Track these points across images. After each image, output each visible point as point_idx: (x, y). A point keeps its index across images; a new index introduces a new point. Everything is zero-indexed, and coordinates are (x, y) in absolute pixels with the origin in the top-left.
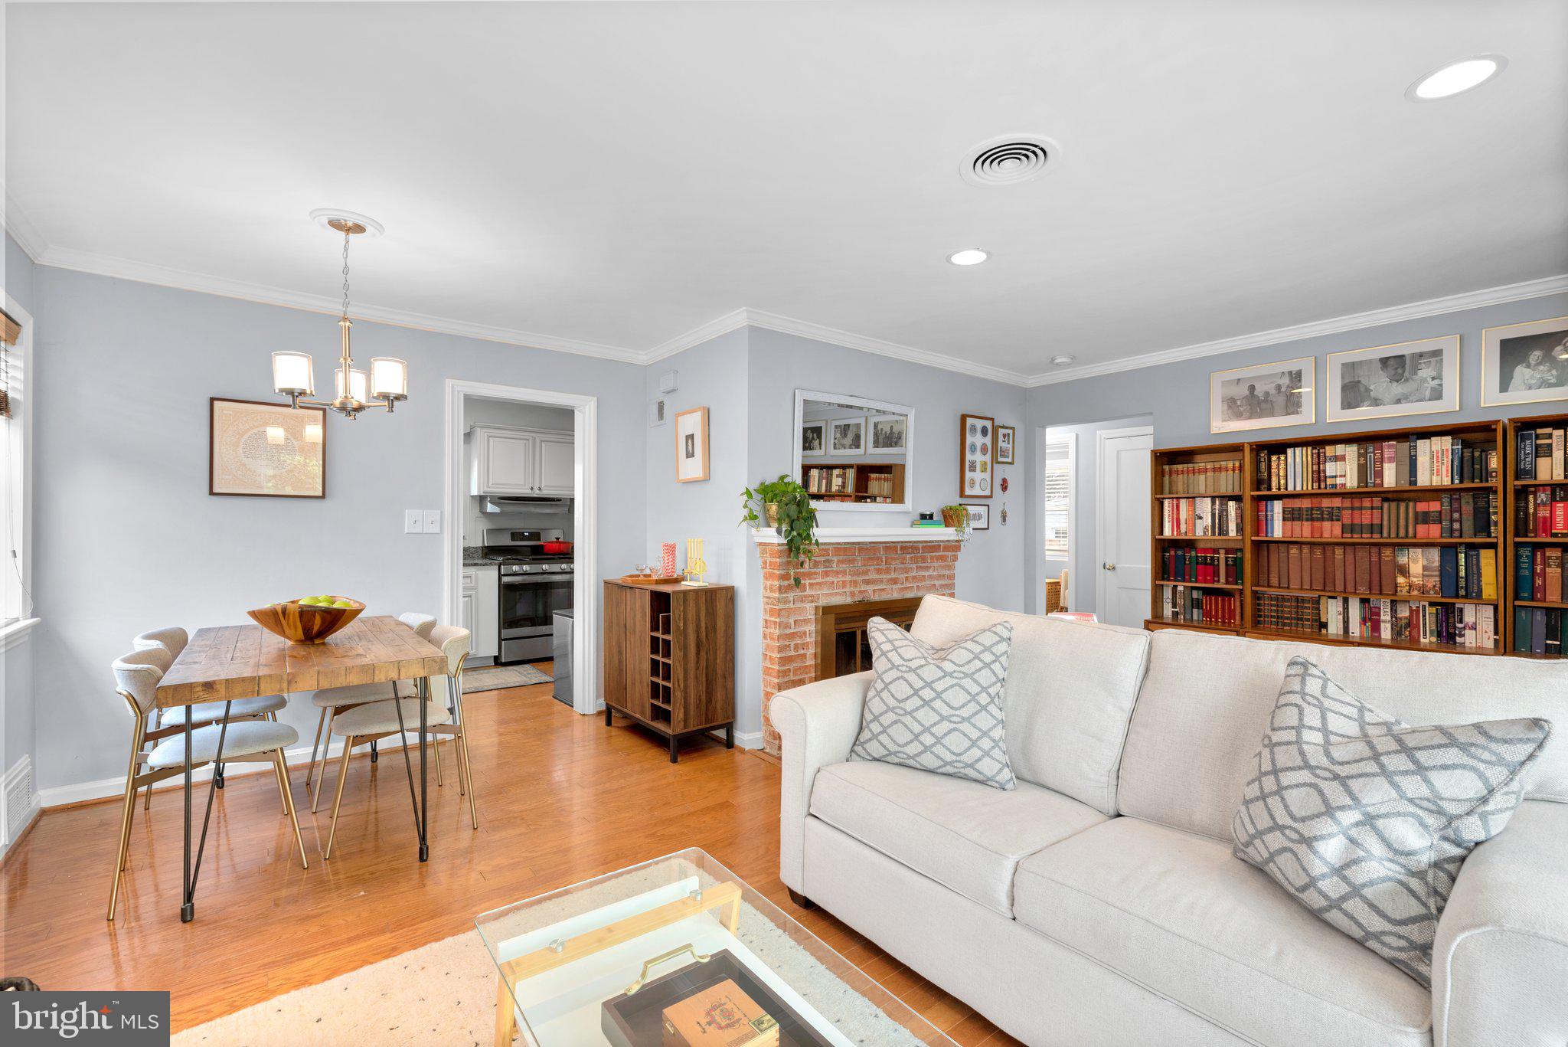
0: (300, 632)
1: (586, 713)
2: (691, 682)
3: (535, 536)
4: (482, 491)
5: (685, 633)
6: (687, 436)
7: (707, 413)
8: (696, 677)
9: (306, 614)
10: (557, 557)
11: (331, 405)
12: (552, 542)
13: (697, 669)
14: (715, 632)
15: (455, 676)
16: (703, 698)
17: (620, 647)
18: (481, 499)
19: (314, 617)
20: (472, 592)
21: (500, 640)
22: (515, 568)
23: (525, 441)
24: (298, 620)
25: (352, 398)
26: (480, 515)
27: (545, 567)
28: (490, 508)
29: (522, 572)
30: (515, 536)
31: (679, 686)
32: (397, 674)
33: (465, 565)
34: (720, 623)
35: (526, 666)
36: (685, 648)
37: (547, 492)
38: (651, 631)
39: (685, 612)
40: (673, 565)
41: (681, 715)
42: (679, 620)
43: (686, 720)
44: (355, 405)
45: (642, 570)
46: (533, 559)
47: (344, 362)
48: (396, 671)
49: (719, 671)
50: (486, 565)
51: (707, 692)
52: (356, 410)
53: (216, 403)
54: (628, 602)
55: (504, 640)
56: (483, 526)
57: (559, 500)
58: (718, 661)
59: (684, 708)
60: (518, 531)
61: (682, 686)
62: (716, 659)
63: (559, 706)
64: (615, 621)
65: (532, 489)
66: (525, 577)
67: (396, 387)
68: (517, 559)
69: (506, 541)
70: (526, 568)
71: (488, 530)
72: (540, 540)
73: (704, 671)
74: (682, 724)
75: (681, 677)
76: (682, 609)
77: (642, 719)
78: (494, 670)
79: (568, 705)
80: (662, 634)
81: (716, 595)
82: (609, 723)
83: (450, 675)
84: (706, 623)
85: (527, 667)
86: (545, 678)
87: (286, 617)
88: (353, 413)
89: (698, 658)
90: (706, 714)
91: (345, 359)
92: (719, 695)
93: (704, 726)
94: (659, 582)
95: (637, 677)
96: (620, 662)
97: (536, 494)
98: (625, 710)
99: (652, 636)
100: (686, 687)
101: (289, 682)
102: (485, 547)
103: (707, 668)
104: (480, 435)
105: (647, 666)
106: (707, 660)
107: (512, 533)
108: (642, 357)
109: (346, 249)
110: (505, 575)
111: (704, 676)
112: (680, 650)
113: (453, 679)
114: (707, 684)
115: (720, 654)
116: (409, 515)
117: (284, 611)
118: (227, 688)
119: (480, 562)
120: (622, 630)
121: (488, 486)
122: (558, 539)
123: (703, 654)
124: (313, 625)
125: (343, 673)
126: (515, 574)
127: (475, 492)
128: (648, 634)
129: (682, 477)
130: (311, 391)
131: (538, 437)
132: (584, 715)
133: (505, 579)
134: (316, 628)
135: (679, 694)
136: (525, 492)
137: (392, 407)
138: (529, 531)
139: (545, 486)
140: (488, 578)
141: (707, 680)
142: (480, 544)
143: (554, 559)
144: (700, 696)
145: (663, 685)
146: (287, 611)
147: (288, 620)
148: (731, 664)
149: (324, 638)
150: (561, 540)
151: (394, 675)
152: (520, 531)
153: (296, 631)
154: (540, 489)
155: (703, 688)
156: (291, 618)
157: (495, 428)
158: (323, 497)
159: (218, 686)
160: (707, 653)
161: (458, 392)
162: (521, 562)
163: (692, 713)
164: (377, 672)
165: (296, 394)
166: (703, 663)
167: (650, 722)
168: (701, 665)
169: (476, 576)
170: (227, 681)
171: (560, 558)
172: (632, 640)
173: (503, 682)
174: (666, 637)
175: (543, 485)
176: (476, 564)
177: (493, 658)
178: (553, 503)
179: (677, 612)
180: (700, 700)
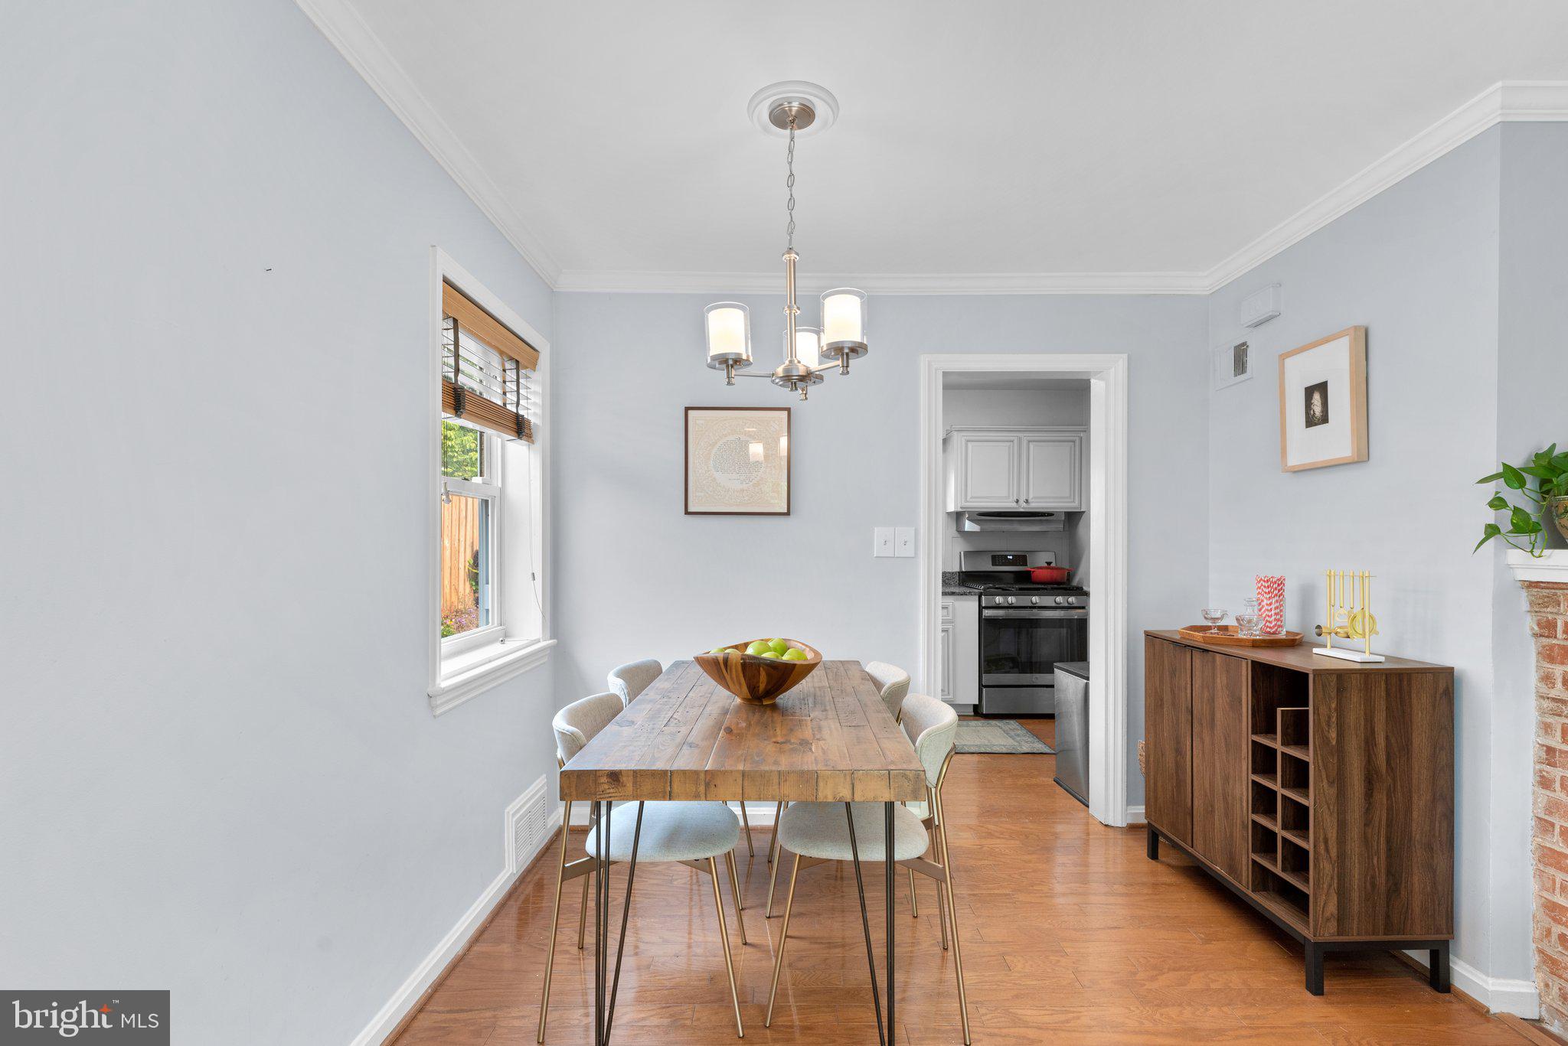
0: (745, 689)
1: (1111, 823)
2: (1354, 846)
3: (1021, 559)
4: (959, 506)
5: (1340, 751)
6: (1307, 389)
7: (1364, 339)
8: (1366, 840)
9: (751, 668)
10: (1049, 586)
11: (773, 375)
12: (1041, 568)
13: (1367, 823)
14: (1409, 759)
15: (936, 788)
16: (1381, 879)
17: (1178, 741)
18: (958, 516)
19: (759, 672)
20: (950, 627)
21: (981, 686)
22: (999, 599)
23: (1008, 444)
24: (741, 675)
25: (799, 362)
26: (956, 534)
27: (1035, 599)
28: (969, 526)
29: (1006, 605)
30: (997, 559)
31: (1327, 850)
32: (850, 792)
33: (944, 594)
34: (1420, 741)
35: (1012, 722)
36: (1340, 781)
37: (1036, 506)
38: (1254, 732)
39: (1340, 710)
40: (1280, 614)
41: (1332, 908)
42: (1329, 726)
43: (1342, 918)
44: (802, 371)
45: (1214, 619)
46: (1020, 589)
47: (788, 312)
48: (849, 787)
49: (1417, 836)
50: (964, 594)
51: (1389, 873)
52: (803, 378)
53: (690, 412)
54: (1197, 673)
55: (986, 686)
56: (960, 547)
57: (1050, 514)
58: (1415, 814)
59: (1338, 894)
60: (998, 554)
61: (1334, 853)
62: (1409, 810)
63: (1065, 800)
64: (1167, 697)
65: (1017, 501)
66: (1011, 611)
67: (853, 334)
68: (1000, 588)
69: (987, 566)
70: (1011, 599)
71: (966, 553)
72: (1025, 564)
73: (1383, 832)
74: (1333, 926)
75: (1332, 834)
76: (1333, 706)
77: (1230, 878)
78: (973, 723)
79: (1081, 802)
80: (1283, 744)
81: (1409, 684)
82: (1153, 854)
83: (929, 785)
84: (1387, 738)
85: (1013, 724)
86: (1039, 747)
87: (728, 668)
88: (799, 384)
89: (1370, 804)
90: (1388, 916)
91: (790, 307)
92: (1417, 881)
93: (1381, 937)
94: (1256, 644)
95: (1219, 805)
96: (1179, 766)
97: (1023, 507)
98: (1190, 850)
99: (1253, 741)
100: (1342, 856)
101: (707, 785)
102: (962, 572)
103: (1389, 825)
104: (957, 439)
105: (1243, 793)
106: (1390, 809)
107: (992, 556)
108: (1201, 282)
109: (791, 151)
110: (987, 608)
111: (1382, 840)
112: (1331, 783)
113: (933, 790)
114: (1389, 857)
115: (1420, 802)
116: (879, 533)
117: (726, 661)
118: (635, 783)
119: (957, 590)
120: (1184, 717)
121: (966, 501)
122: (1049, 563)
123: (1381, 797)
124: (758, 682)
125: (776, 780)
126: (998, 607)
127: (951, 508)
128: (1246, 738)
129: (1293, 460)
130: (748, 356)
131: (1025, 437)
132: (1106, 826)
133: (987, 613)
134: (762, 687)
135: (1327, 867)
136: (1009, 505)
137: (847, 367)
138: (1013, 553)
139: (1034, 498)
140: (967, 609)
141: (1389, 849)
142: (957, 569)
143: (1046, 589)
144: (1373, 877)
145: (1284, 839)
146: (729, 662)
147: (731, 675)
148: (1445, 824)
149: (775, 698)
150: (1053, 565)
151: (845, 793)
152: (1003, 553)
153: (740, 687)
154: (1027, 501)
155: (1380, 862)
156: (734, 670)
157: (974, 431)
158: (788, 514)
159: (624, 779)
160: (1389, 797)
161: (936, 370)
162: (1005, 592)
163: (1356, 908)
164: (821, 784)
165: (731, 362)
166: (1381, 815)
167: (1249, 892)
168: (1376, 819)
169: (954, 609)
170: (635, 772)
171: (1053, 589)
172: (1207, 739)
173: (986, 742)
174: (1294, 752)
175: (1031, 496)
176: (953, 594)
177: (972, 707)
178: (1045, 518)
179: (1323, 710)
180: (1373, 885)
